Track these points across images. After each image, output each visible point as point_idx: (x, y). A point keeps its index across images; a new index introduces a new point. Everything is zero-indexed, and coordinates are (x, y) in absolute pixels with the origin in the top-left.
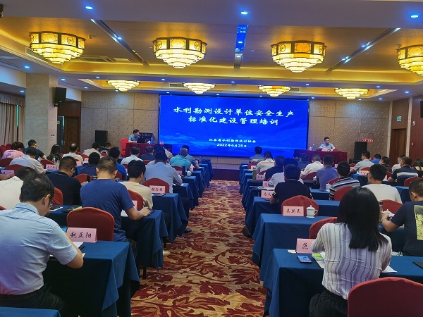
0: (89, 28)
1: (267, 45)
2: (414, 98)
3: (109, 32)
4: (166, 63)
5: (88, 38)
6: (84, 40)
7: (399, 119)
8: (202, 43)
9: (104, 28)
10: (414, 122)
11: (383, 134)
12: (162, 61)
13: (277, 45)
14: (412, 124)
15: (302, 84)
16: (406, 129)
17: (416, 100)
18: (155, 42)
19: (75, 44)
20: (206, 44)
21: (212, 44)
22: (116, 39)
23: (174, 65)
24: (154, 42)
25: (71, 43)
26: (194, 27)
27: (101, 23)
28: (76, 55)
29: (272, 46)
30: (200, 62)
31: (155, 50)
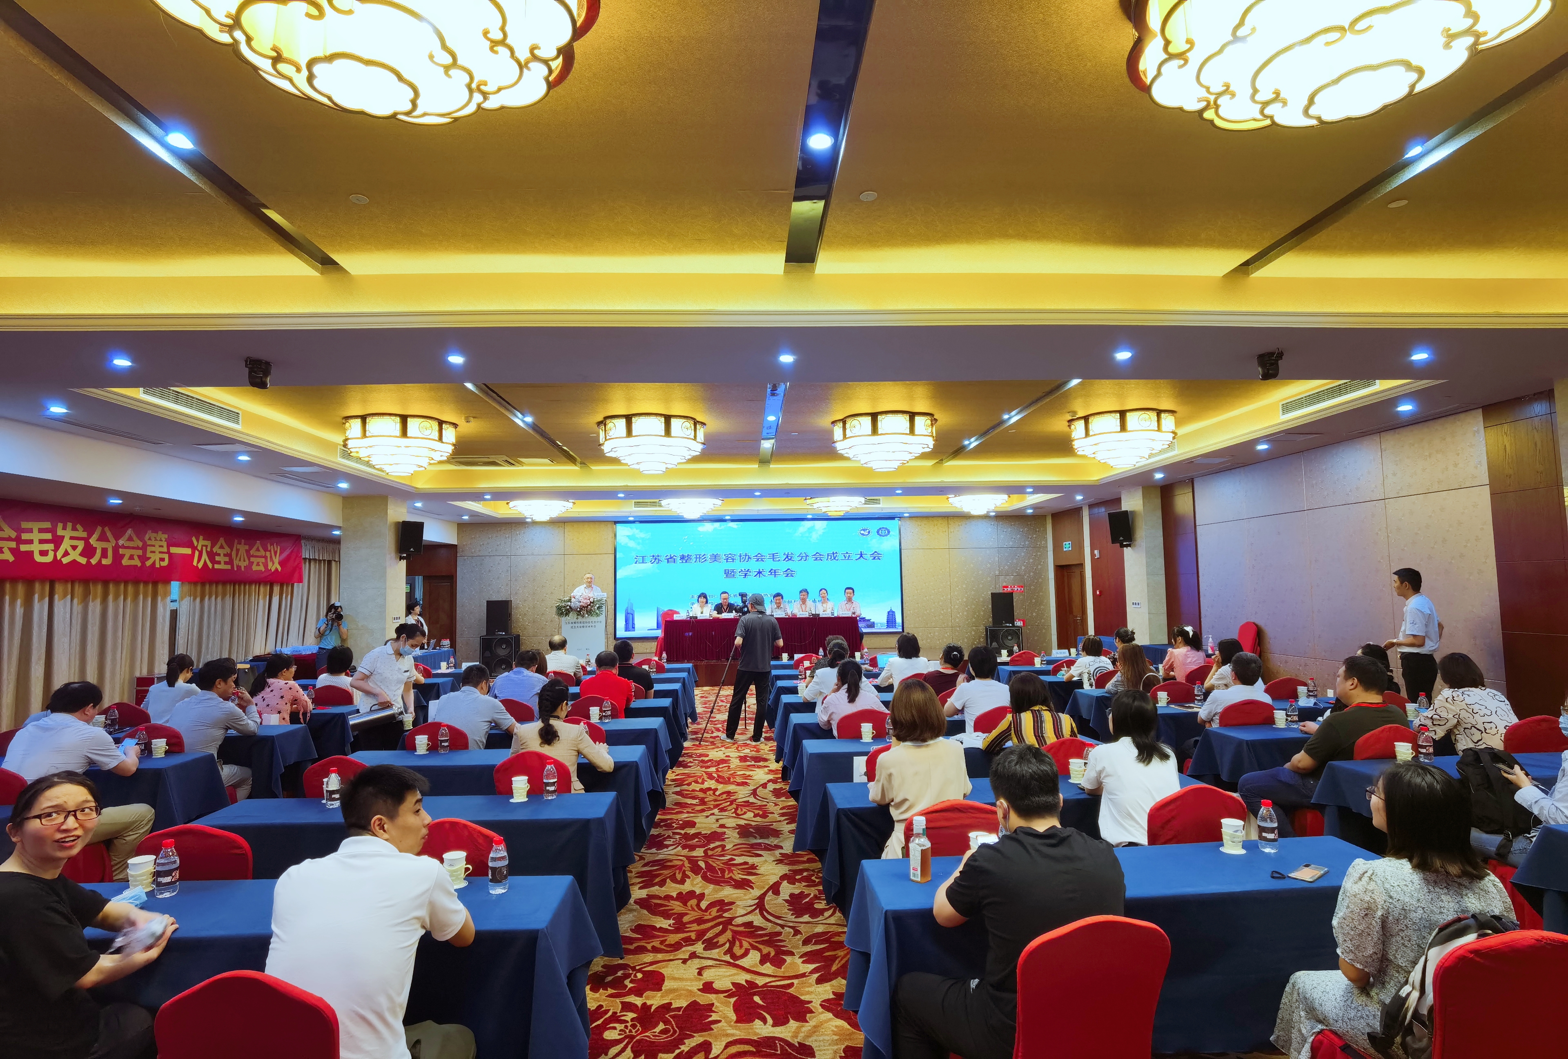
0: (465, 402)
1: (824, 422)
2: (1091, 506)
3: (508, 410)
4: (626, 464)
5: (460, 420)
6: (455, 425)
7: (1067, 546)
8: (696, 423)
9: (494, 399)
10: (1096, 552)
11: (1039, 575)
12: (615, 461)
13: (844, 421)
14: (1093, 555)
15: (888, 491)
16: (1081, 565)
17: (1096, 510)
18: (602, 423)
19: (436, 435)
20: (703, 424)
21: (714, 424)
22: (522, 420)
23: (642, 467)
24: (599, 423)
25: (428, 432)
26: (678, 390)
27: (487, 389)
28: (438, 457)
29: (833, 423)
30: (694, 460)
31: (602, 440)
